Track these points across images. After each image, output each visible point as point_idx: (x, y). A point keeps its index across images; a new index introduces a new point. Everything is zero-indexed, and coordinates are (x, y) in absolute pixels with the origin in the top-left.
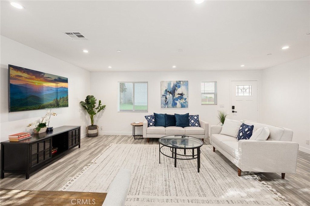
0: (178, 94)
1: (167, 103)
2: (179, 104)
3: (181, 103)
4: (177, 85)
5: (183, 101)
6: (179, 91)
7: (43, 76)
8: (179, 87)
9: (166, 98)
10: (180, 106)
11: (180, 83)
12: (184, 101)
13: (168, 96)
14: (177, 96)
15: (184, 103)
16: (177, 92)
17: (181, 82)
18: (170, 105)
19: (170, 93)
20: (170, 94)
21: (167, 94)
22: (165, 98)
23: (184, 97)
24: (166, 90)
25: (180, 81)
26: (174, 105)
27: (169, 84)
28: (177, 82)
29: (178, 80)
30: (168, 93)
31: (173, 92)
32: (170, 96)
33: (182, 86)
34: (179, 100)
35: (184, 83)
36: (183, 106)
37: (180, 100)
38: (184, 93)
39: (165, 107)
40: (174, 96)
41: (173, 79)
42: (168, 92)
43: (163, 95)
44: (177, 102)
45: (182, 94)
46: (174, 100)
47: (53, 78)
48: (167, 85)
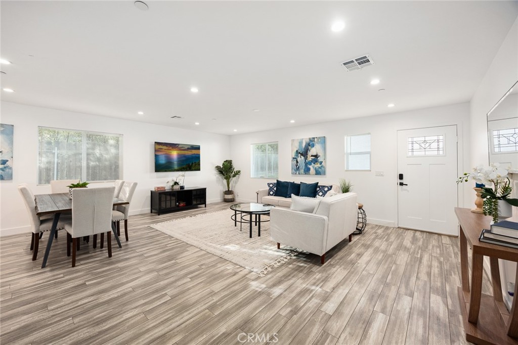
0: (312, 156)
1: (299, 167)
2: (312, 171)
3: (316, 168)
4: (310, 144)
5: (318, 165)
6: (313, 151)
7: (178, 147)
8: (313, 146)
9: (297, 162)
10: (314, 172)
11: (314, 141)
12: (320, 166)
13: (299, 159)
14: (310, 159)
15: (319, 168)
16: (310, 153)
17: (316, 140)
18: (302, 171)
19: (302, 154)
20: (302, 157)
21: (297, 156)
22: (295, 162)
23: (320, 159)
24: (297, 151)
25: (314, 138)
26: (307, 171)
27: (301, 143)
28: (310, 140)
29: (311, 137)
30: (299, 155)
31: (305, 154)
32: (301, 159)
33: (317, 144)
34: (312, 164)
35: (320, 140)
36: (318, 173)
37: (314, 163)
38: (319, 154)
39: (296, 174)
40: (306, 159)
41: (305, 136)
42: (300, 153)
43: (294, 158)
44: (311, 167)
45: (316, 156)
46: (306, 164)
47: (186, 147)
48: (298, 144)
